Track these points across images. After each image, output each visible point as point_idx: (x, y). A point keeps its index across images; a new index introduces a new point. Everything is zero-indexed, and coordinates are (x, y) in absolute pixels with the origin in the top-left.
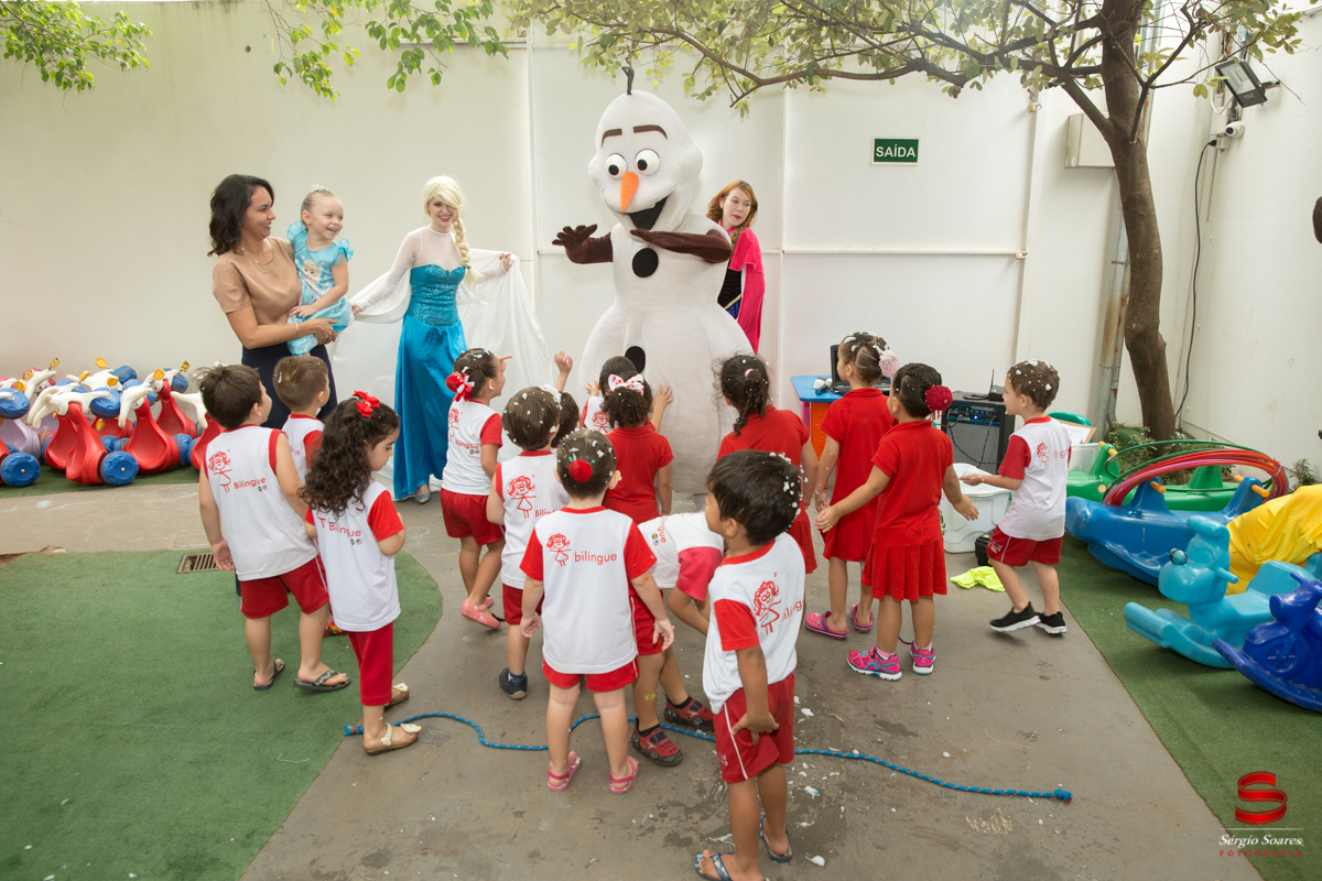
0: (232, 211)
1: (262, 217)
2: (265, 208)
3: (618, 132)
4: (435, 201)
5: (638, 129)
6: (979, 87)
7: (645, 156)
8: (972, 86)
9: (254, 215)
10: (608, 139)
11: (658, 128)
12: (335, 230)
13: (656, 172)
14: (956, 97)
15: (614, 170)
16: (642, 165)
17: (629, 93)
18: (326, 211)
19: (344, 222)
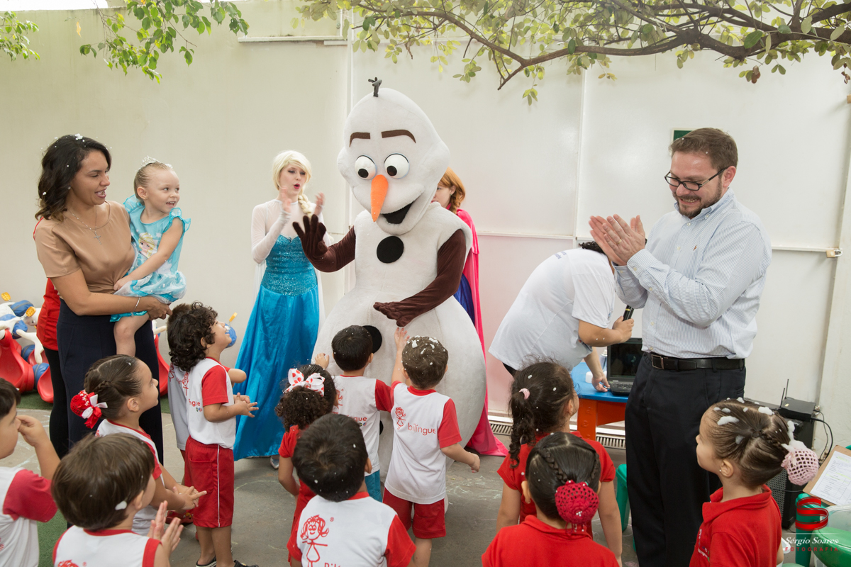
0: (59, 172)
1: (93, 183)
2: (97, 174)
3: (366, 136)
4: (290, 167)
5: (386, 134)
6: (783, 71)
7: (394, 161)
8: (774, 70)
9: (85, 181)
10: (356, 141)
11: (406, 133)
12: (172, 204)
13: (406, 176)
14: (754, 82)
15: (363, 173)
16: (392, 171)
17: (376, 95)
18: (163, 185)
19: (180, 194)
